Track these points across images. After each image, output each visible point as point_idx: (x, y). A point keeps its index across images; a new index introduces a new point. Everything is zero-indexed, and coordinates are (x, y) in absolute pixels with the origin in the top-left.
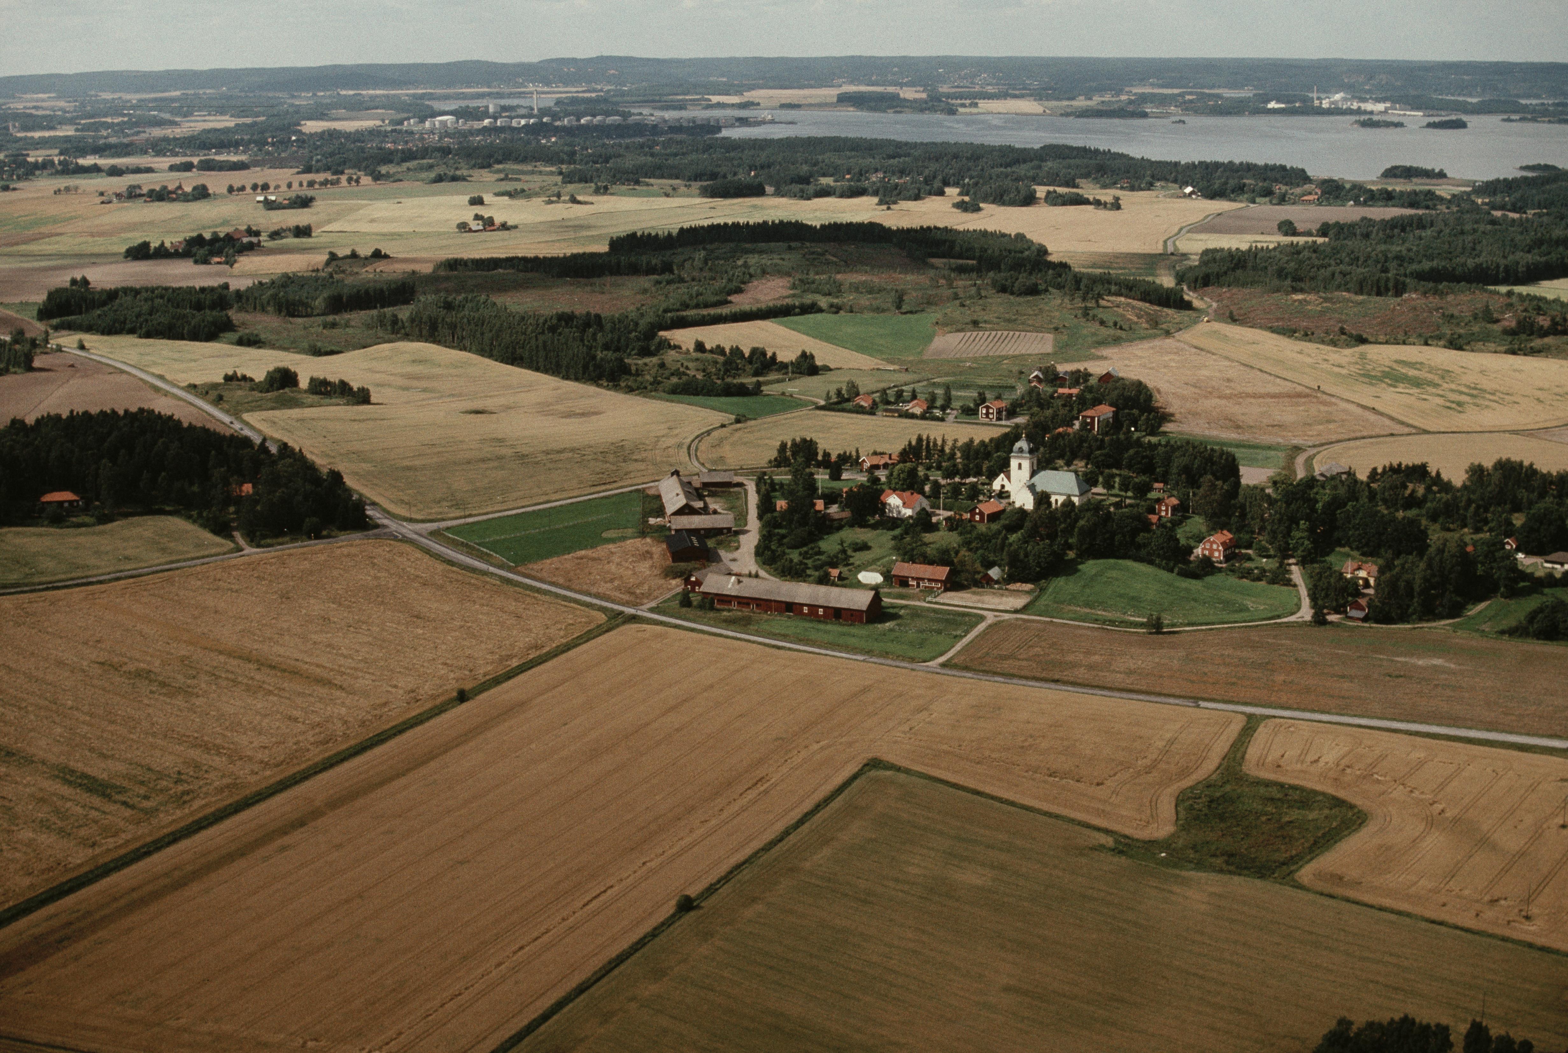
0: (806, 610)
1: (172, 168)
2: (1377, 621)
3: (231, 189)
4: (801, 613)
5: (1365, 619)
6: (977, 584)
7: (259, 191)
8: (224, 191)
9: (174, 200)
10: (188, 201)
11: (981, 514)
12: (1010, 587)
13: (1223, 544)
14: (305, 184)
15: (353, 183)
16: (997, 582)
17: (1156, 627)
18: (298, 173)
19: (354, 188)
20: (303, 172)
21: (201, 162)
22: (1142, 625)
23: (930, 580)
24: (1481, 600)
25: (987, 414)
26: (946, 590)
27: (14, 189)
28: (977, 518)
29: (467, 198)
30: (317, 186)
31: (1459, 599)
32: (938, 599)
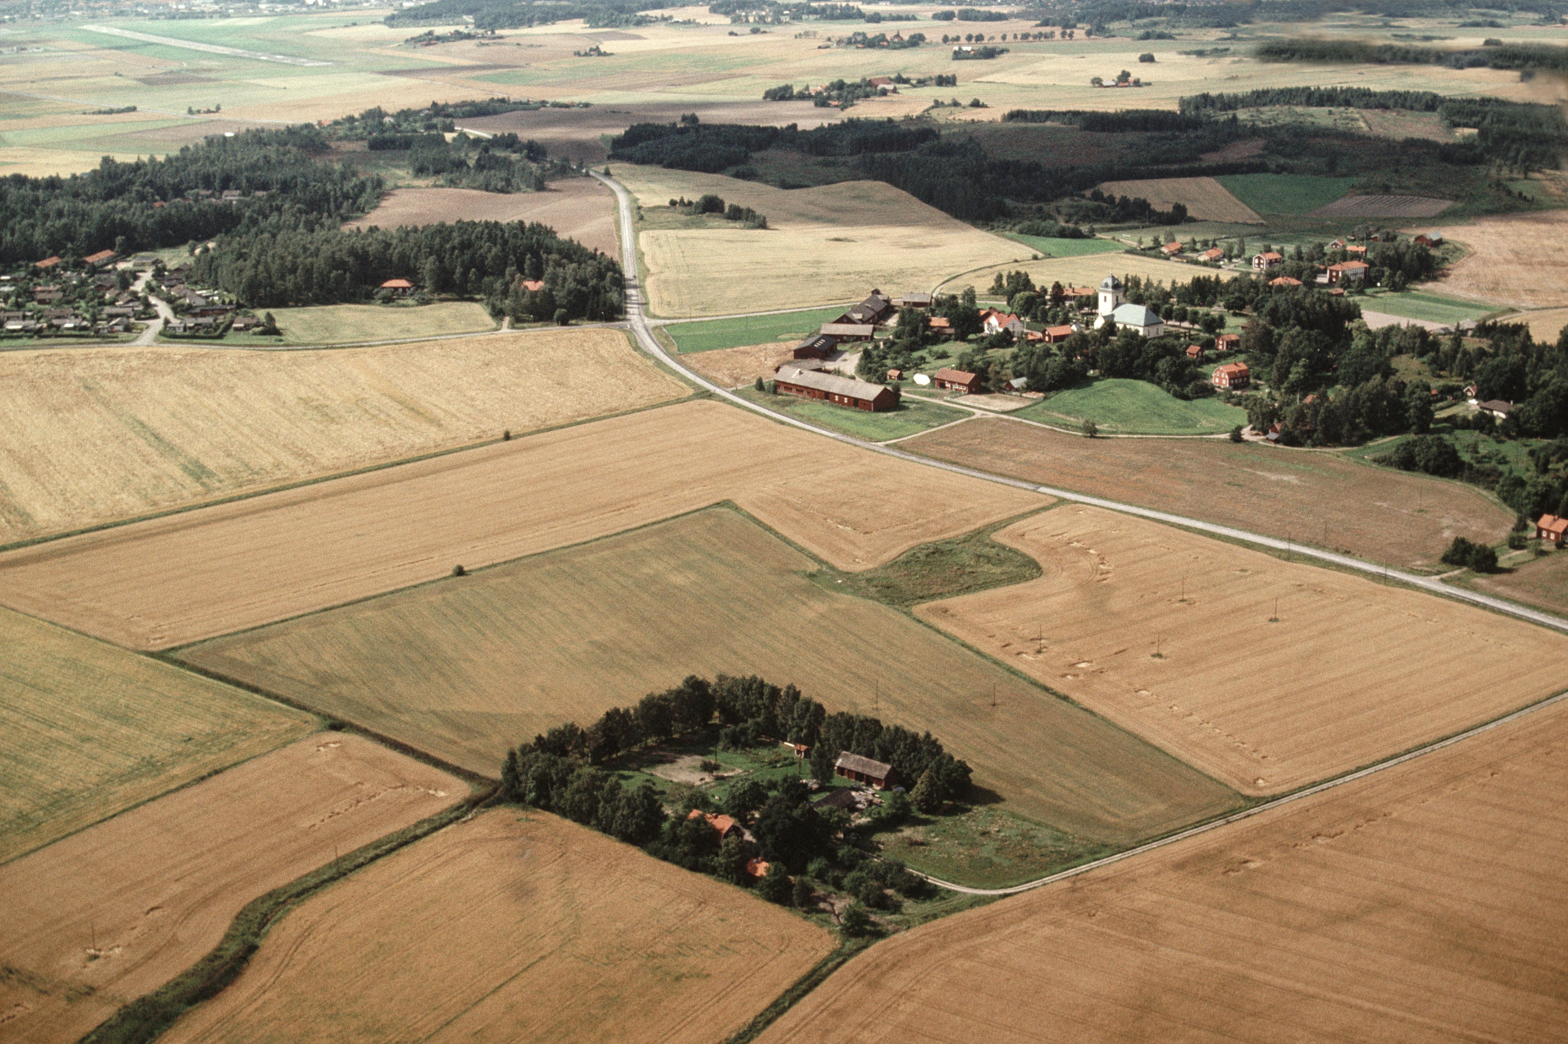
0: (837, 399)
1: (936, 17)
2: (1286, 444)
3: (946, 39)
4: (833, 400)
5: (1276, 441)
6: (1001, 390)
7: (973, 41)
8: (940, 41)
9: (883, 47)
10: (895, 48)
11: (1049, 336)
12: (1024, 395)
13: (1229, 374)
14: (1019, 37)
15: (1067, 38)
16: (1017, 390)
17: (1092, 432)
18: (1037, 26)
19: (1067, 42)
20: (1041, 25)
21: (960, 12)
22: (1077, 428)
23: (960, 384)
24: (1391, 434)
25: (1259, 264)
26: (971, 392)
27: (765, 32)
28: (1047, 339)
29: (1139, 55)
30: (1031, 39)
31: (1368, 431)
32: (956, 400)
